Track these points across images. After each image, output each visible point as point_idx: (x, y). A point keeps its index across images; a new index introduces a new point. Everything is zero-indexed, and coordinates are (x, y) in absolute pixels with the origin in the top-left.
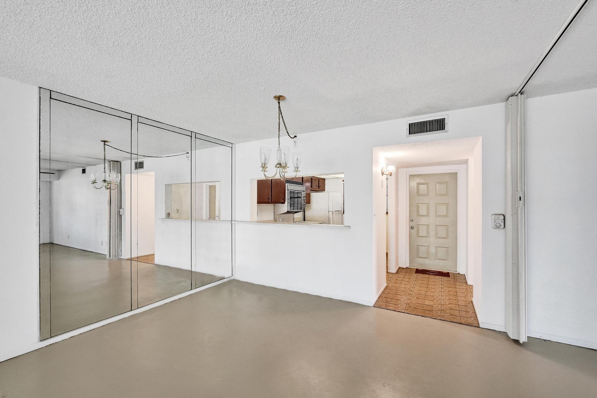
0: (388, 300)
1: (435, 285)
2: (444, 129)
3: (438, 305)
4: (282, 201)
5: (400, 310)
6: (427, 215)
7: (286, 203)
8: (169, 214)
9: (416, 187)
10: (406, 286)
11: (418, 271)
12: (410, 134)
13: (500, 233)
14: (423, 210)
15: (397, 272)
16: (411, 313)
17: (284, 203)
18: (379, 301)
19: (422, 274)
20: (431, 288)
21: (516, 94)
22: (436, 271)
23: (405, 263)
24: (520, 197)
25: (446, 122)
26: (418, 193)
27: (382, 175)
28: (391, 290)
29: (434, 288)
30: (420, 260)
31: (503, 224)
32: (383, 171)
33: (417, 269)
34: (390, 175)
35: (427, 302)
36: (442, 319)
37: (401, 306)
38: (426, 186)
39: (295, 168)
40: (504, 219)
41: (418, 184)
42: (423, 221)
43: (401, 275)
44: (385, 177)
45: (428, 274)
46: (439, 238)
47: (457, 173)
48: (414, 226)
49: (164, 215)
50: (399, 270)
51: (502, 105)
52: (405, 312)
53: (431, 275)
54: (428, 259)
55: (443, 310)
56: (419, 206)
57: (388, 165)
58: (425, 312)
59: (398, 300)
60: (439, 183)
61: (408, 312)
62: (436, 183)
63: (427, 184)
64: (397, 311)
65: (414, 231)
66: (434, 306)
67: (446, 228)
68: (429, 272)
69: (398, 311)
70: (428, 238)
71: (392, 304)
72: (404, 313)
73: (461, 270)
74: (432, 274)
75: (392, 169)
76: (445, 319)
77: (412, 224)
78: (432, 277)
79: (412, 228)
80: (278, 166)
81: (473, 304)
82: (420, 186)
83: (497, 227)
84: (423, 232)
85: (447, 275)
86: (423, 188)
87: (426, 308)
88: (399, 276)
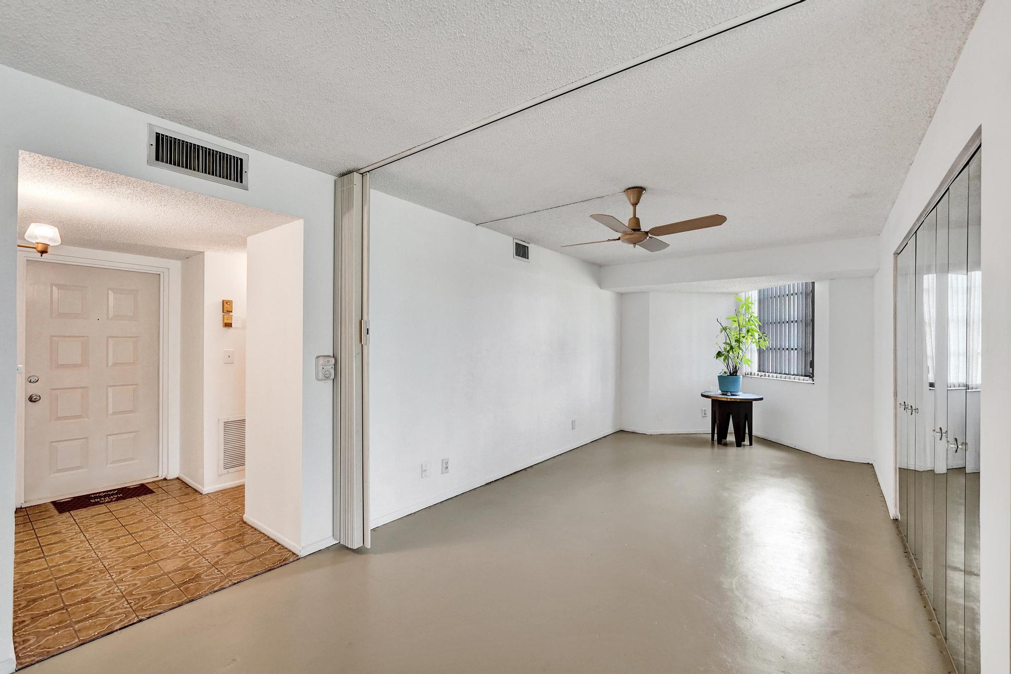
0: (56, 617)
1: (141, 521)
3: (196, 558)
5: (121, 621)
10: (67, 557)
11: (64, 507)
16: (159, 611)
18: (24, 641)
19: (84, 510)
20: (141, 531)
22: (110, 491)
28: (31, 586)
29: (148, 529)
33: (54, 503)
35: (170, 566)
36: (236, 582)
37: (115, 612)
48: (39, 392)
52: (141, 618)
53: (108, 502)
55: (217, 563)
58: (187, 589)
59: (86, 601)
61: (148, 613)
64: (117, 630)
65: (39, 408)
66: (191, 564)
68: (95, 498)
69: (120, 629)
71: (79, 622)
72: (141, 621)
74: (107, 499)
76: (239, 578)
77: (34, 390)
78: (113, 506)
79: (34, 399)
81: (249, 525)
85: (144, 490)
87: (178, 579)
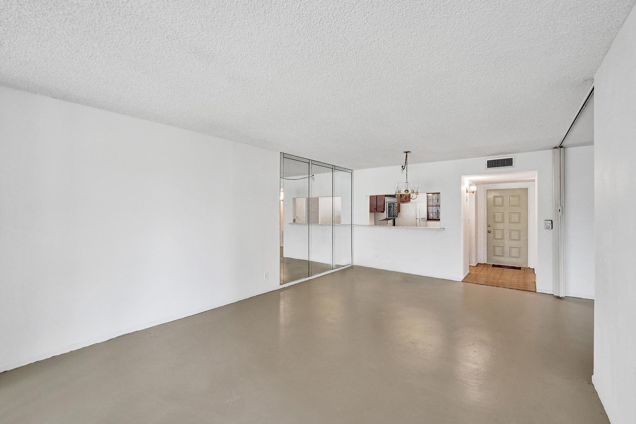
0: (472, 279)
2: (512, 165)
3: (509, 282)
4: (383, 210)
6: (502, 222)
7: (385, 212)
8: (295, 220)
9: (492, 199)
10: (484, 273)
11: (494, 266)
12: (488, 167)
13: (550, 231)
14: (499, 218)
15: (477, 266)
16: (489, 285)
17: (383, 212)
18: (465, 279)
19: (498, 268)
21: (558, 147)
22: (509, 266)
23: (483, 259)
24: (560, 210)
25: (513, 161)
26: (494, 205)
27: (467, 192)
28: (473, 274)
30: (496, 258)
31: (551, 226)
32: (467, 190)
33: (493, 265)
34: (473, 193)
36: (511, 288)
37: (481, 282)
38: (501, 198)
39: (412, 191)
40: (552, 223)
41: (495, 197)
42: (499, 226)
43: (480, 268)
44: (468, 193)
45: (503, 268)
46: (512, 240)
47: (528, 188)
48: (491, 231)
49: (292, 221)
50: (478, 265)
51: (550, 152)
52: (484, 284)
54: (503, 257)
55: (512, 285)
56: (495, 214)
57: (470, 185)
59: (478, 279)
60: (512, 196)
61: (487, 284)
62: (510, 196)
63: (502, 197)
64: (479, 284)
65: (491, 235)
66: (506, 282)
67: (519, 232)
68: (504, 266)
70: (503, 240)
71: (475, 281)
73: (531, 265)
75: (474, 188)
76: (513, 288)
77: (490, 229)
78: (506, 269)
79: (489, 232)
80: (406, 191)
82: (496, 198)
83: (547, 228)
84: (498, 235)
85: (519, 268)
86: (499, 200)
87: (500, 283)
88: (478, 268)
